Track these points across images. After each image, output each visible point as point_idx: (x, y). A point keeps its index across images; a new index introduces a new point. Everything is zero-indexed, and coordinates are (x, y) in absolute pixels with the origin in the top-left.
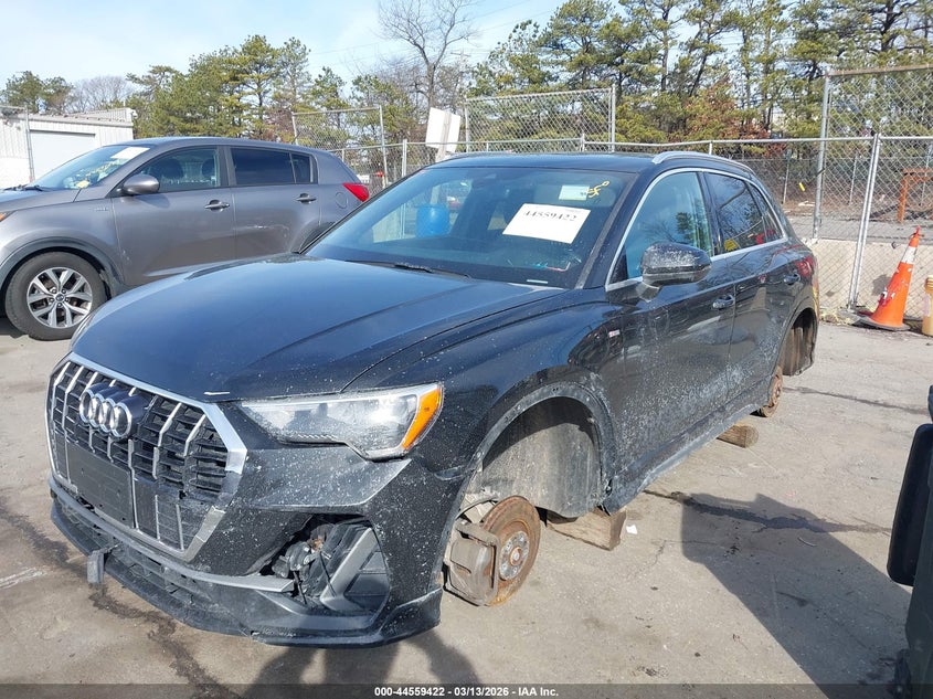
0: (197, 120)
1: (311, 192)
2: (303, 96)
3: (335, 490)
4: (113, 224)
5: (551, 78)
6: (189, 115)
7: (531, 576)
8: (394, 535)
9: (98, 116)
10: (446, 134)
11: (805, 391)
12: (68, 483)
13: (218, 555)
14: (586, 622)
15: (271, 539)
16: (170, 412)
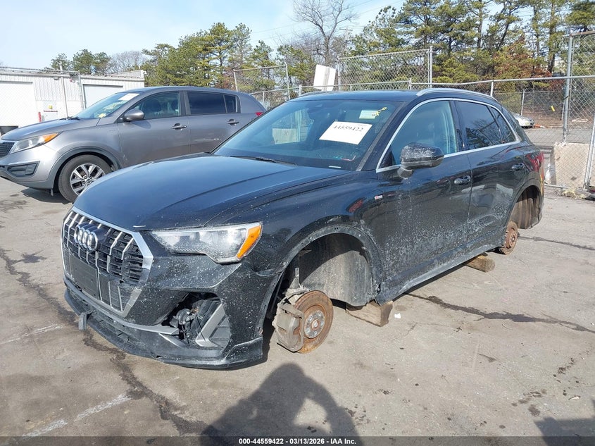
0: (182, 76)
1: (236, 118)
2: (247, 59)
3: (199, 279)
4: (119, 138)
5: (403, 43)
6: (178, 73)
7: (329, 338)
8: (232, 305)
9: (125, 75)
10: (326, 80)
11: (537, 239)
12: (71, 277)
13: (139, 314)
14: (355, 364)
15: (166, 305)
16: (128, 241)
